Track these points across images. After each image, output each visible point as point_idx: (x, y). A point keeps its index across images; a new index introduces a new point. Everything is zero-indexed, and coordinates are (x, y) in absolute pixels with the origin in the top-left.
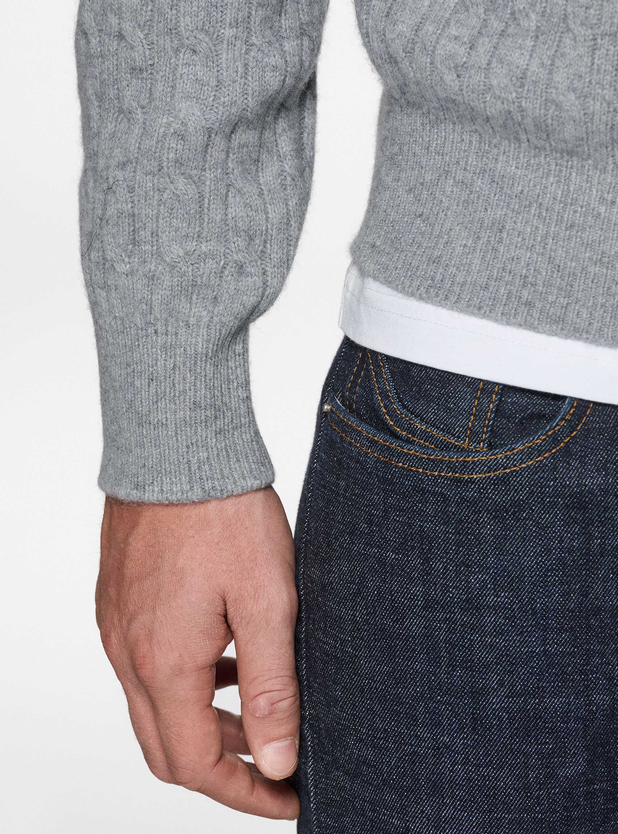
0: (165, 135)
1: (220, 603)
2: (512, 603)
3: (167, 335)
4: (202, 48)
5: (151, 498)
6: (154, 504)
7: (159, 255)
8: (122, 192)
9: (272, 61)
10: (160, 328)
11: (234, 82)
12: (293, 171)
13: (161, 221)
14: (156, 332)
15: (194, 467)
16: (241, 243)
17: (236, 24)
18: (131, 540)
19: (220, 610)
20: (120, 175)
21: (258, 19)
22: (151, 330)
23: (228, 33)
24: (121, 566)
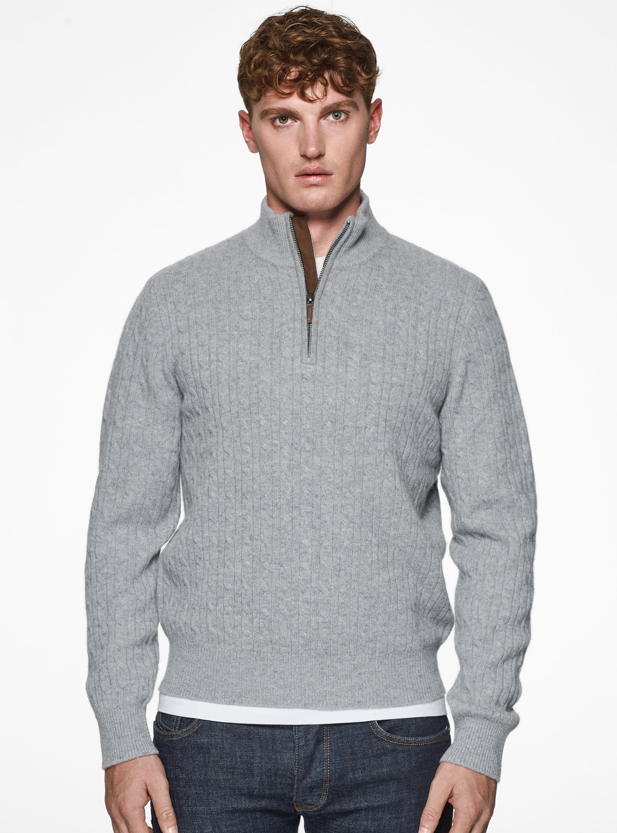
0: (114, 651)
1: (144, 785)
2: (186, 778)
3: (123, 709)
4: (122, 623)
5: (126, 760)
6: (127, 761)
7: (119, 686)
8: (105, 670)
9: (143, 627)
10: (121, 707)
11: (132, 633)
12: (154, 662)
13: (118, 676)
14: (120, 709)
15: (138, 746)
16: (143, 680)
17: (132, 616)
18: (114, 773)
19: (145, 787)
20: (102, 665)
21: (138, 614)
22: (119, 708)
23: (130, 619)
24: (112, 784)
